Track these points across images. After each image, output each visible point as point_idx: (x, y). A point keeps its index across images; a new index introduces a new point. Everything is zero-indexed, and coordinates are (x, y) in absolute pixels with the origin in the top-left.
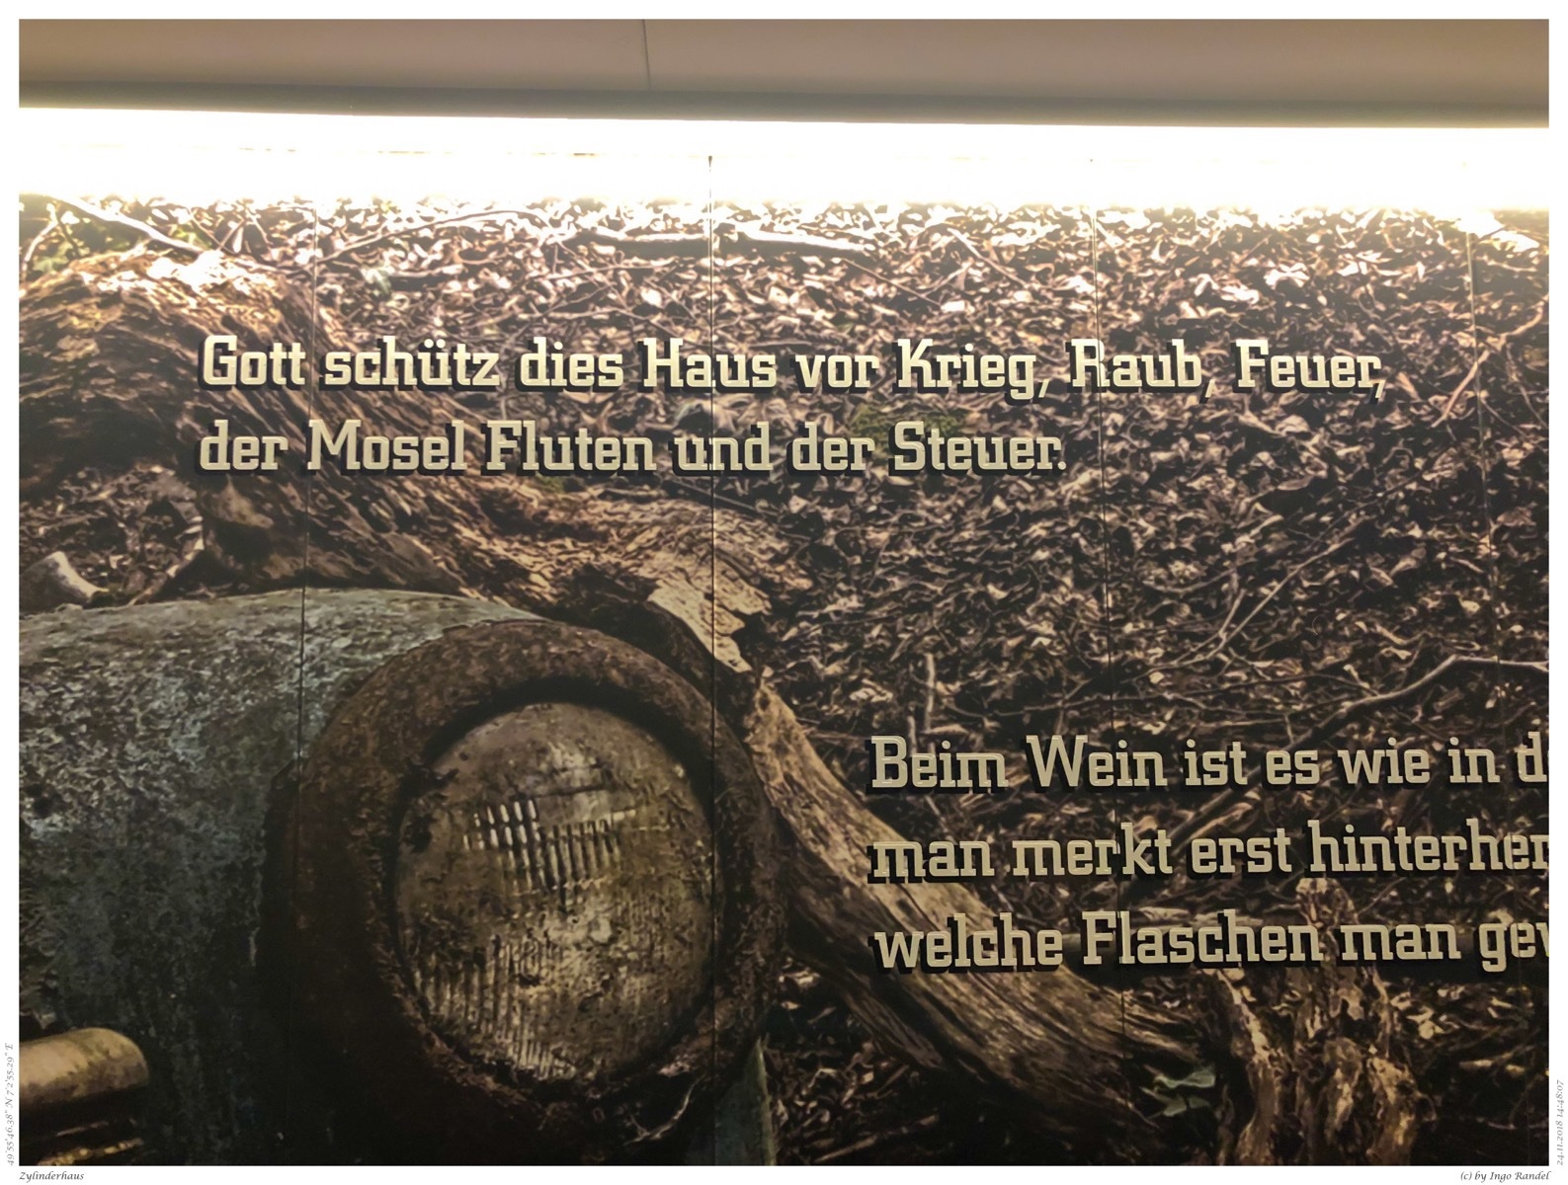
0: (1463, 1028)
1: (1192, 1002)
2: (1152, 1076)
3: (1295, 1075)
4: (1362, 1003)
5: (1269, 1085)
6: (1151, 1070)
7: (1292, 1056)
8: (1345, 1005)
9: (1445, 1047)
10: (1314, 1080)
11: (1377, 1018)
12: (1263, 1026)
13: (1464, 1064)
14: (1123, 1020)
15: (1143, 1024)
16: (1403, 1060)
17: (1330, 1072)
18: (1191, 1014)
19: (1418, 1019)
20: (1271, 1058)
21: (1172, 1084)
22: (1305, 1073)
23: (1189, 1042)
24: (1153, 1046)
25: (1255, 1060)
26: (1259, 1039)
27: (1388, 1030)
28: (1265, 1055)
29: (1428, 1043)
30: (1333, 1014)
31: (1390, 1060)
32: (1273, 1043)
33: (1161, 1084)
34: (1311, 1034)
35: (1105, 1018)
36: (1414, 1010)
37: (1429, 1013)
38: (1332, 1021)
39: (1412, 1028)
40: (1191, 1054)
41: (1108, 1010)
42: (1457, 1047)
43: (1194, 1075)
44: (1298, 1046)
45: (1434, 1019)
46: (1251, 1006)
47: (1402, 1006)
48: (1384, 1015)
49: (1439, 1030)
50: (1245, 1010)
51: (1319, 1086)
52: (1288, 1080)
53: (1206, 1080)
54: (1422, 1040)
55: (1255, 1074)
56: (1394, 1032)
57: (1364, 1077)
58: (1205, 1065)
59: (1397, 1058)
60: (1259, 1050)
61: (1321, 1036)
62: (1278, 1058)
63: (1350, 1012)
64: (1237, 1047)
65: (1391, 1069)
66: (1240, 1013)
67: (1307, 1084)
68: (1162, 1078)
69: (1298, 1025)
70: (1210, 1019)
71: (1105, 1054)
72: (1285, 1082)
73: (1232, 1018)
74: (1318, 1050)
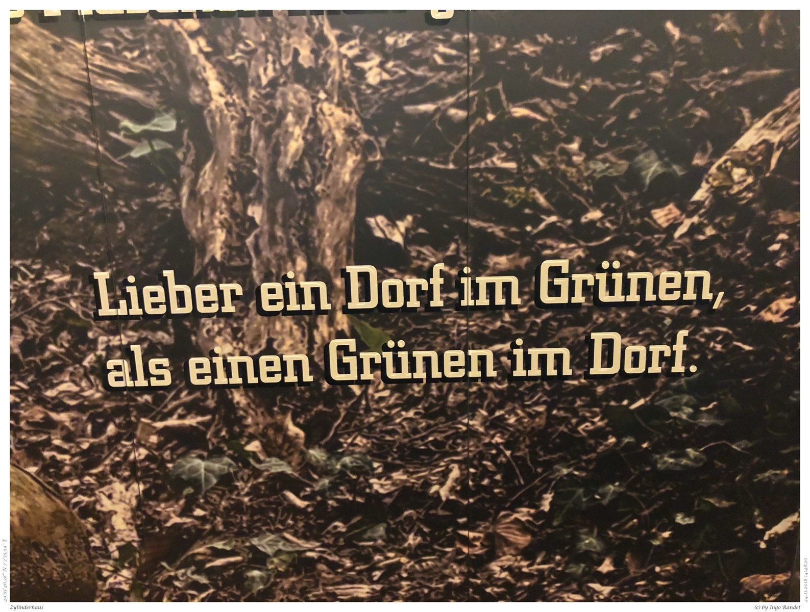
0: (409, 74)
1: (151, 52)
2: (118, 122)
3: (250, 119)
4: (313, 51)
5: (225, 128)
6: (115, 115)
7: (246, 102)
8: (296, 53)
9: (391, 93)
10: (268, 123)
11: (326, 65)
12: (219, 74)
13: (409, 109)
14: (87, 70)
15: (105, 73)
16: (350, 104)
17: (282, 115)
18: (150, 64)
19: (365, 65)
20: (227, 104)
21: (137, 129)
22: (259, 117)
23: (150, 90)
24: (116, 94)
25: (213, 106)
26: (215, 86)
27: (337, 77)
28: (222, 101)
29: (375, 89)
30: (285, 62)
31: (339, 105)
32: (228, 90)
33: (126, 129)
34: (264, 81)
35: (70, 68)
36: (362, 57)
37: (376, 60)
38: (284, 69)
39: (360, 74)
40: (152, 101)
41: (71, 60)
42: (403, 92)
43: (156, 121)
44: (252, 92)
45: (381, 65)
46: (207, 56)
47: (351, 53)
48: (333, 63)
49: (386, 76)
50: (202, 59)
51: (271, 130)
52: (244, 124)
53: (168, 124)
54: (369, 86)
55: (213, 118)
56: (343, 79)
57: (313, 121)
58: (167, 111)
59: (344, 102)
60: (215, 97)
61: (273, 83)
62: (234, 104)
63: (301, 60)
64: (195, 94)
65: (339, 112)
66: (197, 63)
67: (261, 128)
68: (126, 123)
69: (252, 73)
70: (168, 67)
71: (72, 101)
72: (240, 126)
73: (189, 68)
74: (270, 96)
